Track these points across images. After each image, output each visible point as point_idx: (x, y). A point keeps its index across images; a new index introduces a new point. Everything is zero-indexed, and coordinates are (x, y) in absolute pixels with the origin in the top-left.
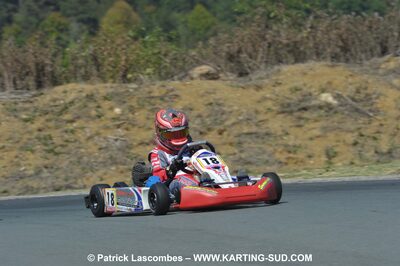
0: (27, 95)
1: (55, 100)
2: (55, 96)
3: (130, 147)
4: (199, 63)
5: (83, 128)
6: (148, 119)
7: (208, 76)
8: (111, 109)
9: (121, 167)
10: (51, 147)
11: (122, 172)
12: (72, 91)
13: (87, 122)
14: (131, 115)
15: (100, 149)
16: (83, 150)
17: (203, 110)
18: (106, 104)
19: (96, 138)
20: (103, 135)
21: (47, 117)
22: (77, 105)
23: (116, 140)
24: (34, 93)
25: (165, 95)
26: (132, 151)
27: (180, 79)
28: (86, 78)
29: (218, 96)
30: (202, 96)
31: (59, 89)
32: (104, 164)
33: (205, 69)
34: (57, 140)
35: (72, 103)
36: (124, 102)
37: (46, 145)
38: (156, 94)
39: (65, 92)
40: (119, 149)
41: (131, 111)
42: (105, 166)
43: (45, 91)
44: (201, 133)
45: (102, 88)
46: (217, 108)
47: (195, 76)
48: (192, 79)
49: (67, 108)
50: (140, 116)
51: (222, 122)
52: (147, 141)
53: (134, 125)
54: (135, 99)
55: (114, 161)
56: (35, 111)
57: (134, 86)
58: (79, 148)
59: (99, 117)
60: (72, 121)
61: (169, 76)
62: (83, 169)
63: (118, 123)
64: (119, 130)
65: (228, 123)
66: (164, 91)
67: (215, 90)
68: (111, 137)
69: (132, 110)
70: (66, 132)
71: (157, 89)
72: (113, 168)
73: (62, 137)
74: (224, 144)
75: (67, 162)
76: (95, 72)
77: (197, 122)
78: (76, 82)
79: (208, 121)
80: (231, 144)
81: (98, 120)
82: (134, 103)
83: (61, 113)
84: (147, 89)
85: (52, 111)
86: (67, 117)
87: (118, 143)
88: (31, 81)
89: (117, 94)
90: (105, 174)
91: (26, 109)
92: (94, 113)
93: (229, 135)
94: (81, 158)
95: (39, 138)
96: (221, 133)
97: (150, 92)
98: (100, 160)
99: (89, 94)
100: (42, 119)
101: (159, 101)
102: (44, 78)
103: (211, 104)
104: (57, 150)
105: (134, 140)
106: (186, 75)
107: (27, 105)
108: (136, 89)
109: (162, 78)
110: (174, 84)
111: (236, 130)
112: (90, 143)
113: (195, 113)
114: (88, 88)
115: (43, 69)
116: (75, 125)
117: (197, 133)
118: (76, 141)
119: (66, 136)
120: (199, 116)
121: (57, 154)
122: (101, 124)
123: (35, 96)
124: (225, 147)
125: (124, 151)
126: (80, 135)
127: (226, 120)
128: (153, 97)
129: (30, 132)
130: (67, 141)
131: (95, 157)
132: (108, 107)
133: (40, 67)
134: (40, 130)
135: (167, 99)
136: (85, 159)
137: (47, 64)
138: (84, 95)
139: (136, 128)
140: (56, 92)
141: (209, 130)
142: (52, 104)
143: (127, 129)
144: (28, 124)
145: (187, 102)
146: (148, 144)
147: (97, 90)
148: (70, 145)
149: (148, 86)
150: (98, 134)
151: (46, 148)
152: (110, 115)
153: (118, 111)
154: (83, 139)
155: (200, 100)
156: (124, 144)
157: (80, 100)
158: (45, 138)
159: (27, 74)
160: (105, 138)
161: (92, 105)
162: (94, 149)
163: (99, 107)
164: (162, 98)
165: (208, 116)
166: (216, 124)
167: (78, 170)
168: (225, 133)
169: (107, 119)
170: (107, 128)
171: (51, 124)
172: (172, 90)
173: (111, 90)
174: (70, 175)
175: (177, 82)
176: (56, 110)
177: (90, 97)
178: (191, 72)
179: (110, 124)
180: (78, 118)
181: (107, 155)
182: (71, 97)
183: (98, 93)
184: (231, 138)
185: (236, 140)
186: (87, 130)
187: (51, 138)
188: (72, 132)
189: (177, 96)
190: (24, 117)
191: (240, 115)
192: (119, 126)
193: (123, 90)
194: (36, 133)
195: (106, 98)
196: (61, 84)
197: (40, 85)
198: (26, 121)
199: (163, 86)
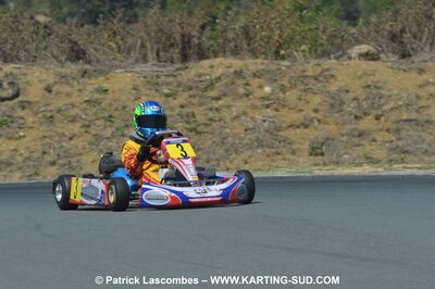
0: (170, 69)
1: (200, 76)
2: (200, 71)
3: (278, 129)
4: (359, 42)
5: (229, 107)
6: (300, 100)
7: (367, 56)
8: (261, 87)
9: (268, 150)
10: (193, 125)
11: (268, 156)
12: (219, 66)
13: (233, 100)
14: (281, 95)
15: (246, 130)
16: (228, 130)
17: (360, 93)
18: (255, 82)
19: (243, 117)
20: (251, 115)
21: (191, 92)
22: (224, 81)
23: (264, 121)
24: (178, 66)
25: (319, 75)
26: (281, 134)
27: (337, 58)
28: (236, 53)
29: (377, 77)
30: (360, 78)
31: (206, 63)
32: (250, 146)
33: (364, 48)
34: (200, 119)
35: (219, 79)
36: (276, 80)
37: (187, 122)
38: (310, 73)
39: (212, 67)
40: (267, 131)
41: (281, 90)
42: (251, 148)
43: (190, 64)
44: (356, 117)
45: (252, 64)
46: (375, 92)
47: (353, 55)
48: (350, 58)
49: (212, 84)
50: (292, 96)
51: (380, 107)
52: (298, 123)
53: (284, 106)
54: (287, 78)
55: (260, 144)
56: (178, 86)
57: (287, 63)
58: (224, 128)
59: (248, 95)
60: (218, 99)
61: (325, 54)
62: (227, 151)
63: (267, 103)
64: (268, 110)
65: (385, 108)
66: (319, 70)
67: (374, 71)
68: (259, 117)
69: (283, 89)
70: (211, 109)
71: (312, 67)
72: (259, 151)
73: (206, 115)
74: (381, 130)
75: (209, 143)
76: (246, 46)
77: (352, 105)
78: (225, 56)
79: (365, 105)
80: (388, 130)
81: (245, 99)
82: (285, 82)
83: (206, 90)
84: (300, 68)
85: (197, 87)
86: (213, 93)
87: (266, 125)
88: (176, 53)
89: (268, 72)
90: (250, 157)
91: (168, 84)
92: (241, 90)
93: (386, 121)
94: (224, 139)
95: (181, 116)
96: (378, 118)
97: (304, 71)
98: (245, 141)
99: (238, 69)
100: (186, 95)
101: (312, 81)
102: (189, 51)
103: (369, 86)
104: (199, 129)
105: (284, 122)
106: (344, 54)
107: (170, 79)
108: (288, 67)
109: (318, 57)
110: (330, 63)
111: (394, 116)
112: (236, 123)
113: (351, 95)
114: (236, 63)
115: (189, 42)
116: (220, 102)
117: (353, 117)
118: (220, 120)
119: (210, 114)
120: (355, 99)
121: (199, 133)
122: (249, 104)
123: (178, 69)
124: (382, 133)
125: (271, 134)
126: (226, 114)
127: (384, 104)
128: (306, 77)
129: (172, 109)
130: (211, 120)
131: (240, 138)
132: (257, 85)
133: (186, 39)
134: (182, 106)
135: (321, 78)
136: (230, 140)
137: (194, 37)
138: (232, 70)
139: (286, 109)
140: (202, 67)
141: (365, 114)
142: (197, 79)
143: (276, 110)
144: (170, 99)
145: (343, 84)
146: (298, 127)
147: (246, 66)
148: (214, 125)
149: (301, 64)
150: (245, 113)
151: (188, 126)
152: (259, 94)
153: (267, 89)
154: (228, 119)
155: (358, 82)
156: (273, 126)
157: (228, 76)
158: (187, 116)
159: (172, 45)
160: (253, 118)
161: (240, 82)
162: (240, 130)
163: (247, 84)
164: (316, 79)
165: (365, 99)
166: (373, 108)
167: (221, 151)
168: (383, 119)
169: (255, 98)
170: (255, 107)
171: (195, 101)
172: (328, 70)
173: (261, 67)
174: (212, 156)
175: (333, 61)
176: (202, 86)
177: (239, 74)
178: (349, 51)
179: (259, 103)
180: (225, 95)
181: (253, 137)
182: (218, 72)
183: (248, 69)
184: (389, 125)
185: (394, 126)
186: (234, 109)
187: (194, 116)
188: (217, 110)
189: (333, 76)
190: (166, 91)
191: (399, 100)
192: (267, 107)
193: (274, 67)
194: (177, 110)
195: (255, 75)
196: (208, 58)
197: (185, 58)
198: (168, 96)
199: (319, 65)
